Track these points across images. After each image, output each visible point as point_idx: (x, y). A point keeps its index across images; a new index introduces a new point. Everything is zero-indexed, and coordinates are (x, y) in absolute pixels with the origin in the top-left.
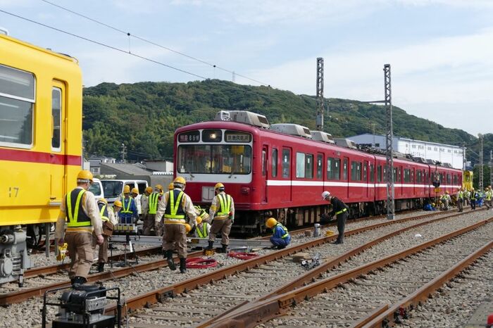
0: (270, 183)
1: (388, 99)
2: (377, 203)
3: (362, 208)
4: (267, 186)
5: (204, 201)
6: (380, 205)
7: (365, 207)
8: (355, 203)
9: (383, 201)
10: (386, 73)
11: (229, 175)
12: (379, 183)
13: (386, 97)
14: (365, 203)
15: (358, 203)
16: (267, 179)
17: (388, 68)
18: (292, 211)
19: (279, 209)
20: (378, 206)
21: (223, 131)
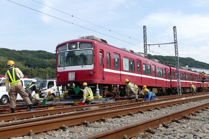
0: (105, 70)
1: (176, 41)
2: (173, 88)
3: (164, 90)
4: (104, 71)
5: (69, 80)
6: (175, 90)
7: (166, 90)
8: (160, 88)
9: (176, 88)
10: (174, 30)
11: (82, 66)
12: (173, 79)
13: (175, 41)
14: (166, 88)
15: (162, 88)
16: (104, 68)
17: (175, 28)
18: (122, 87)
19: (113, 85)
20: (174, 90)
21: (78, 43)
